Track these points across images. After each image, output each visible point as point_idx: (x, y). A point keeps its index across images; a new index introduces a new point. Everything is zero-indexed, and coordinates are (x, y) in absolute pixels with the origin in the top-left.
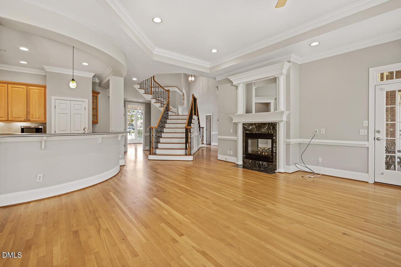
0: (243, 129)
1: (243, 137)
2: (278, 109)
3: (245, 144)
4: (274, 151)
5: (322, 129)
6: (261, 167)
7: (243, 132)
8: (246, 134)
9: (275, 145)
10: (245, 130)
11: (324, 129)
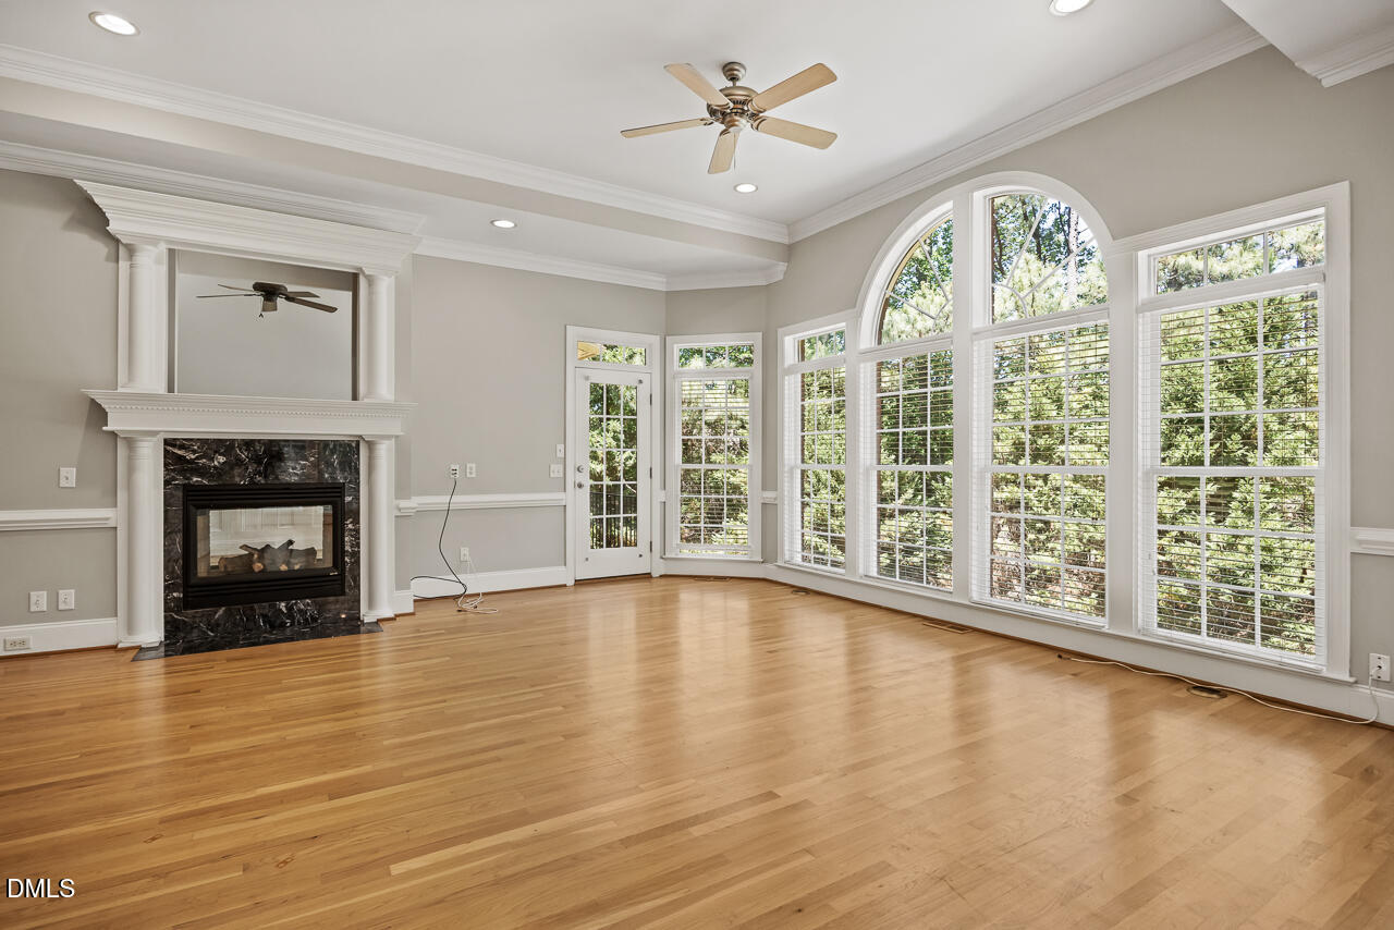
0: (166, 465)
1: (166, 504)
2: (370, 393)
3: (178, 539)
4: (348, 548)
5: (468, 466)
6: (283, 625)
7: (167, 483)
8: (188, 489)
9: (350, 526)
10: (182, 472)
11: (474, 465)
